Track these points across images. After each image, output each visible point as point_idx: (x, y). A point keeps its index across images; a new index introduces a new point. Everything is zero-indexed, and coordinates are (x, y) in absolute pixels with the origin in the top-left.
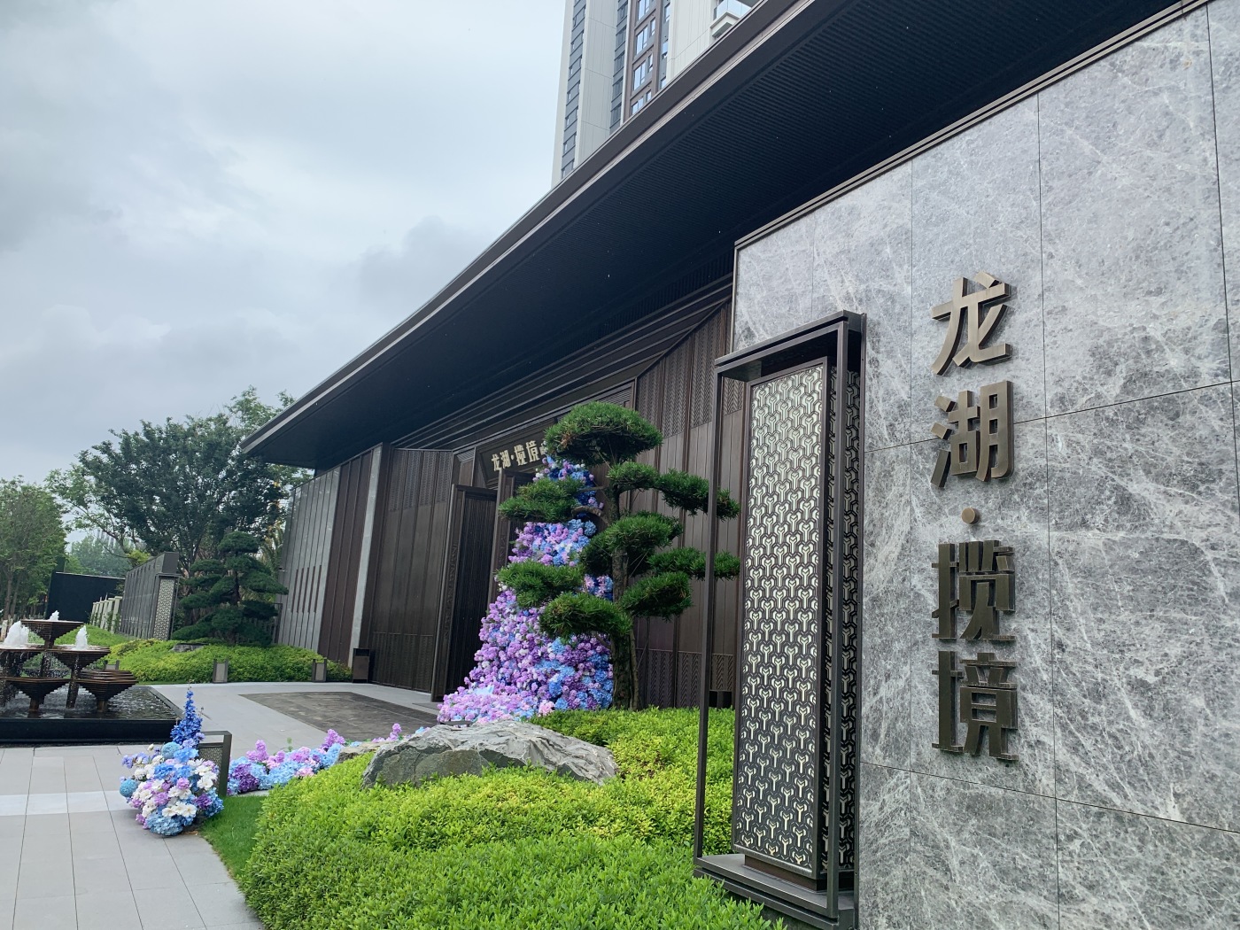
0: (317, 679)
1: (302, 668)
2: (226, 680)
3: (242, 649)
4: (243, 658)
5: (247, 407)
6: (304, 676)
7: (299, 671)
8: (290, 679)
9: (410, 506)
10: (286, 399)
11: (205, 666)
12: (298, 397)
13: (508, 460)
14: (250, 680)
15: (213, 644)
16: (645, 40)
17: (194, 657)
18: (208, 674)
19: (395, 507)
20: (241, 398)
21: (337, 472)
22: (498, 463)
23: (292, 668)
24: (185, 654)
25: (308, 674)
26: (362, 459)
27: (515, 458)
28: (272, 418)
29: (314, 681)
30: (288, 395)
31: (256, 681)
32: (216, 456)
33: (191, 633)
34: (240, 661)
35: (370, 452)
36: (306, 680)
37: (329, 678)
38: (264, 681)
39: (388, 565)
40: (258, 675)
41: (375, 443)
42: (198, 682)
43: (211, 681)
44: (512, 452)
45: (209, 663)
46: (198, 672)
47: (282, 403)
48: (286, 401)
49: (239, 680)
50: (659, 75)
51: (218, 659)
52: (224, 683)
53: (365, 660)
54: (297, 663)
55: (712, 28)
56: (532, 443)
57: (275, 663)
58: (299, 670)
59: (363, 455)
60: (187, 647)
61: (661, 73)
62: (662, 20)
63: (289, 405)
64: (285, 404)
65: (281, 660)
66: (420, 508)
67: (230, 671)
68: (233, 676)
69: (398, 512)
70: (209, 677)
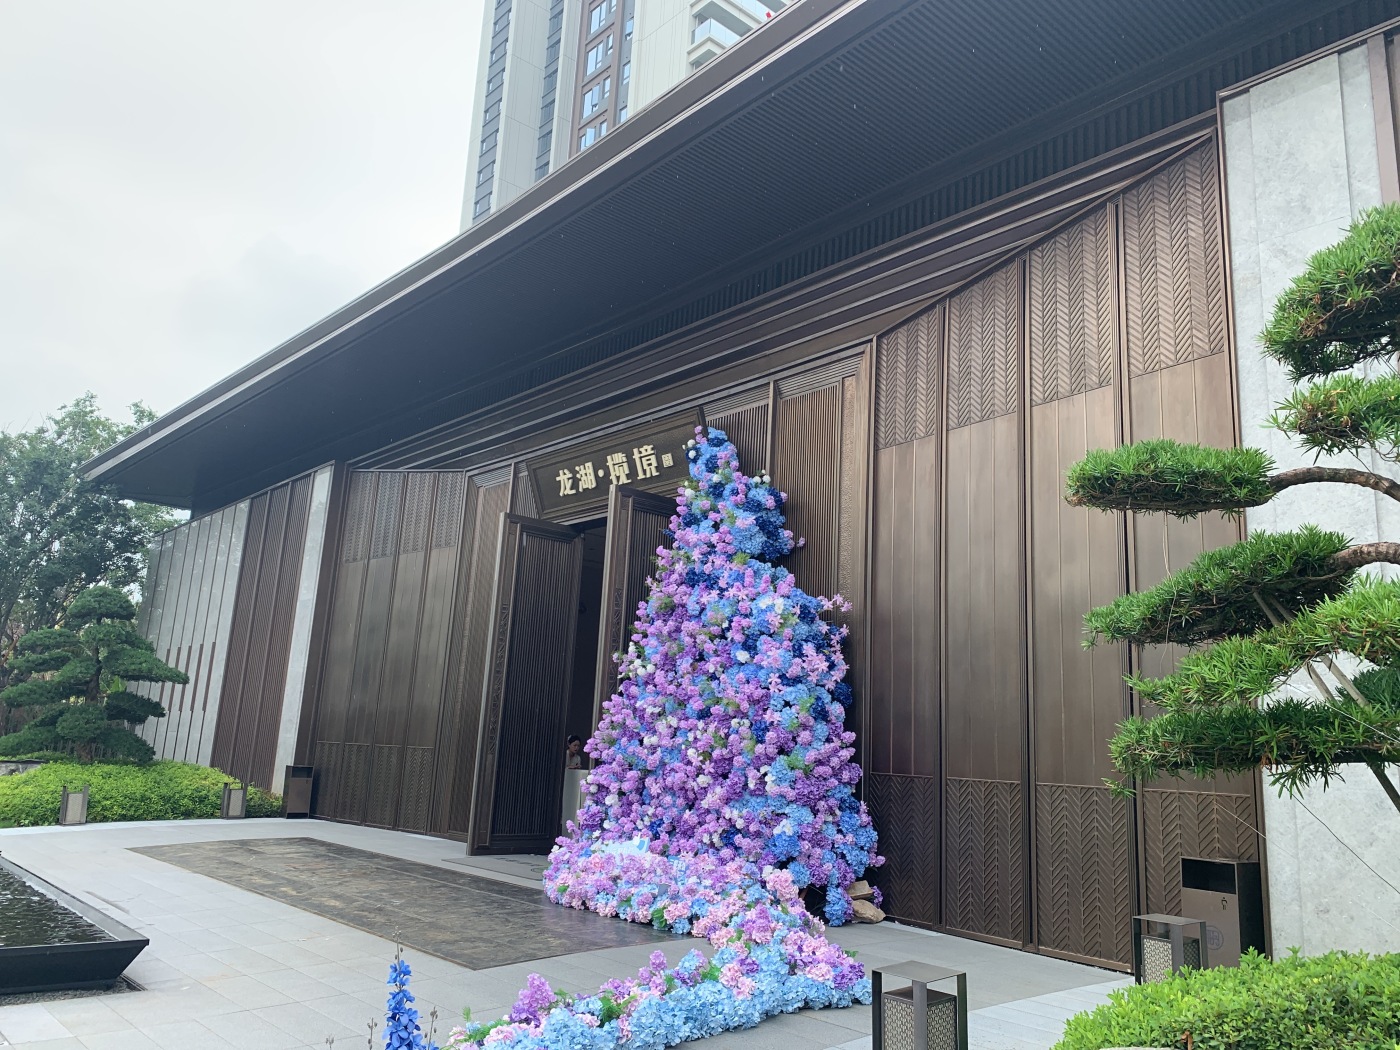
0: (231, 813)
1: (206, 797)
2: (84, 820)
3: (107, 768)
4: (109, 785)
5: (81, 420)
6: (209, 809)
7: (201, 802)
8: (188, 814)
9: (384, 554)
10: (142, 412)
11: (47, 797)
12: (161, 412)
13: (592, 477)
14: (123, 818)
15: (56, 761)
16: (599, 59)
17: (26, 783)
18: (52, 810)
19: (356, 553)
20: (71, 408)
21: (244, 506)
22: (569, 484)
23: (192, 799)
24: (9, 778)
25: (215, 806)
26: (292, 486)
27: (607, 473)
28: (121, 438)
29: (228, 817)
30: (145, 406)
31: (132, 819)
32: (45, 481)
33: (20, 745)
34: (106, 787)
35: (309, 475)
36: (212, 816)
37: (250, 812)
38: (145, 819)
39: (344, 640)
40: (137, 810)
41: (317, 462)
42: (35, 824)
43: (58, 822)
44: (599, 464)
45: (53, 792)
46: (35, 807)
47: (134, 418)
48: (141, 414)
49: (105, 819)
50: (618, 101)
51: (67, 785)
52: (80, 824)
53: (305, 783)
54: (197, 790)
55: (689, 53)
56: (647, 449)
57: (164, 791)
58: (202, 800)
59: (294, 482)
60: (13, 767)
61: (620, 101)
62: (624, 37)
63: (146, 423)
64: (139, 420)
65: (172, 785)
66: (402, 557)
67: (90, 805)
68: (96, 813)
69: (360, 564)
70: (56, 816)
